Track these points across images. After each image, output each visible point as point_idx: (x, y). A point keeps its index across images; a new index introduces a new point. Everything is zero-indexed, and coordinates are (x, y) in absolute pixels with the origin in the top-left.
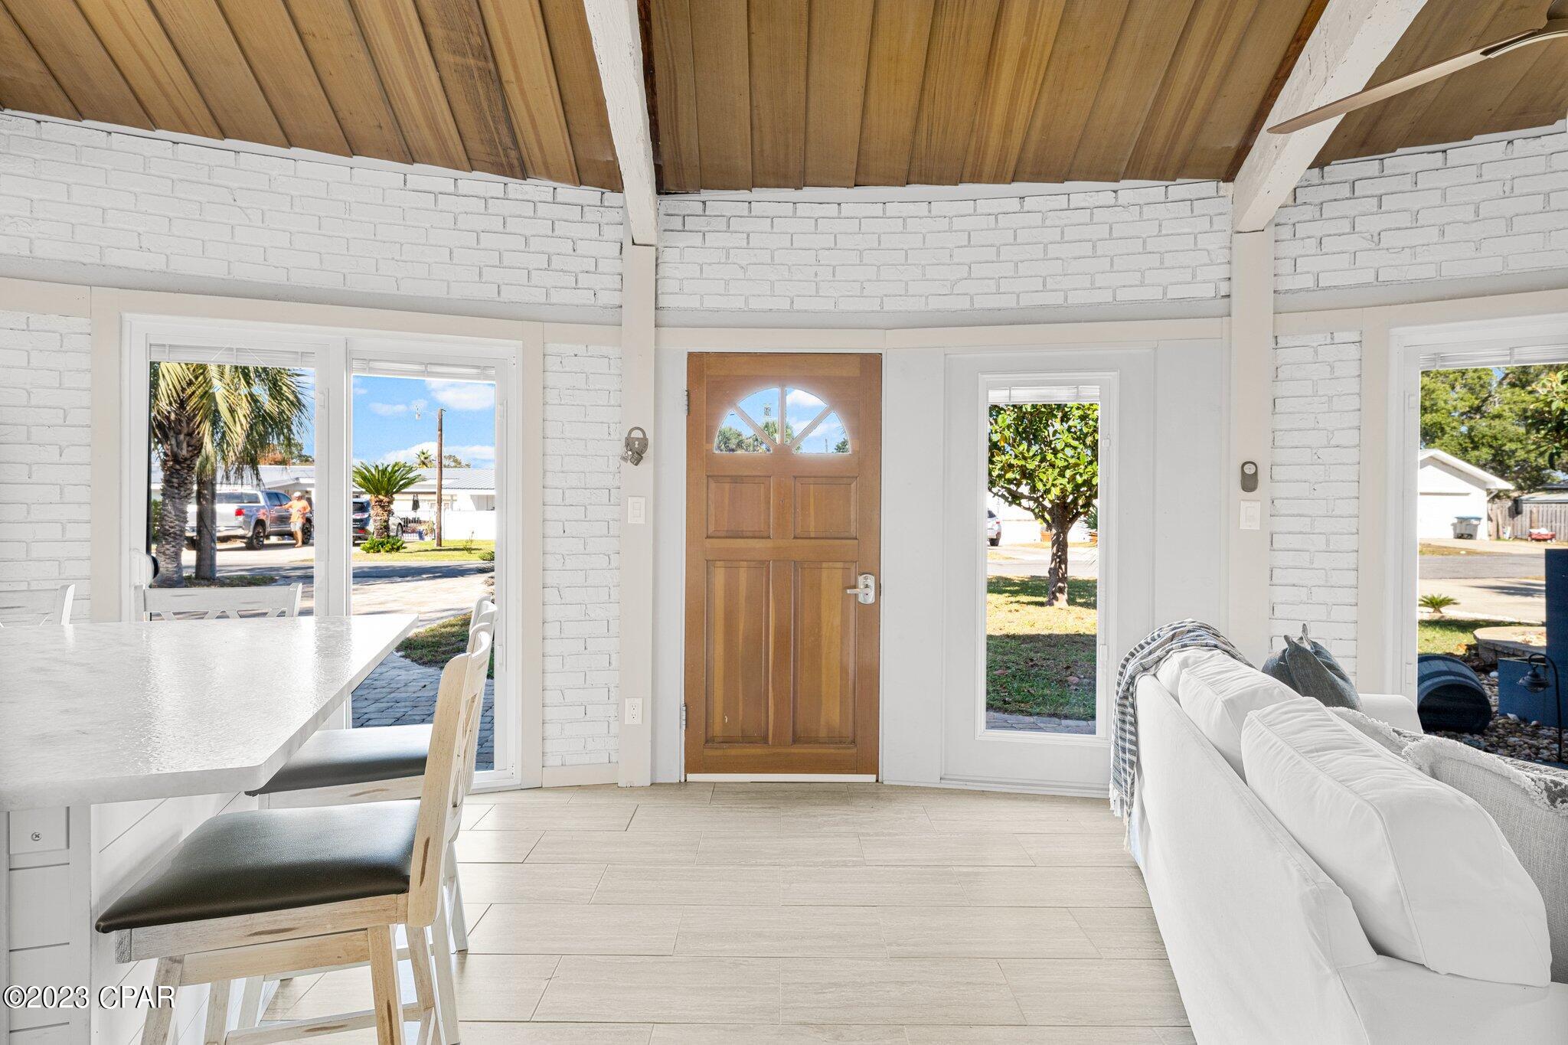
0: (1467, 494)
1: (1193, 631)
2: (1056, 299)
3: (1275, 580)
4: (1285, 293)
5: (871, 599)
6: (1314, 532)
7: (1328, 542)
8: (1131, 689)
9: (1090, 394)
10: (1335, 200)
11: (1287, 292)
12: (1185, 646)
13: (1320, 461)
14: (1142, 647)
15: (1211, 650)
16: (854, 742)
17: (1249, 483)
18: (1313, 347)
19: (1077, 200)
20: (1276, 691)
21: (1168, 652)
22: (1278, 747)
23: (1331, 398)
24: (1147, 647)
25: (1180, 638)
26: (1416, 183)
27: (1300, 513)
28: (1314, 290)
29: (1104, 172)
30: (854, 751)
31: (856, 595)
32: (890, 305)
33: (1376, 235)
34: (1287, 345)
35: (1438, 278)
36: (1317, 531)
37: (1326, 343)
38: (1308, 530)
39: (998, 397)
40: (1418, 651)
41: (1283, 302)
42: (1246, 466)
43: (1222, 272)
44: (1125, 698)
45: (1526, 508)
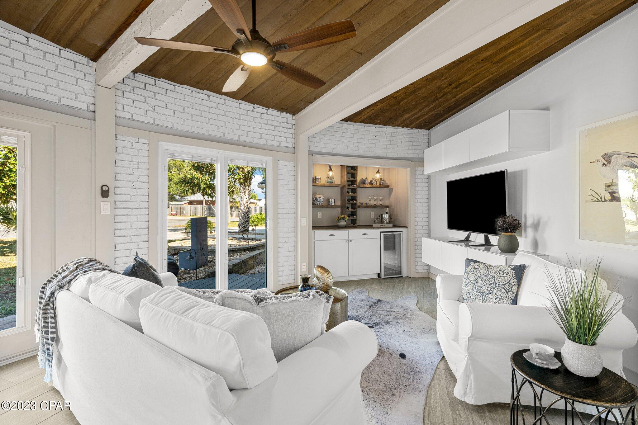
1: (88, 263)
3: (116, 235)
4: (119, 118)
6: (132, 214)
7: (137, 218)
8: (51, 299)
10: (139, 88)
11: (120, 117)
12: (86, 271)
13: (134, 187)
14: (56, 276)
15: (101, 271)
17: (105, 194)
18: (131, 142)
20: (150, 286)
21: (76, 276)
22: (166, 314)
23: (138, 163)
24: (59, 275)
25: (81, 267)
26: (166, 93)
27: (126, 207)
28: (131, 120)
33: (153, 106)
34: (120, 139)
35: (173, 128)
36: (133, 214)
37: (136, 141)
38: (130, 214)
41: (118, 122)
42: (103, 187)
43: (92, 100)
44: (48, 305)
45: (170, 206)
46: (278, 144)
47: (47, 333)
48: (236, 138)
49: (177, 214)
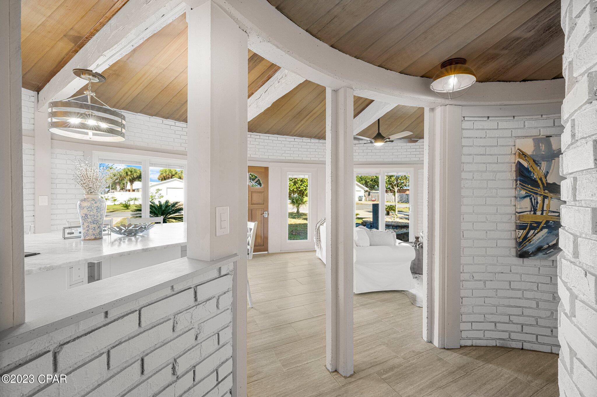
0: (361, 191)
2: (300, 159)
5: (267, 216)
9: (306, 177)
16: (263, 245)
19: (304, 141)
29: (310, 137)
30: (263, 247)
31: (264, 216)
32: (270, 157)
39: (290, 176)
40: (356, 223)
44: (318, 230)
45: (371, 194)
46: (418, 159)
47: (318, 239)
48: (391, 160)
49: (375, 200)
